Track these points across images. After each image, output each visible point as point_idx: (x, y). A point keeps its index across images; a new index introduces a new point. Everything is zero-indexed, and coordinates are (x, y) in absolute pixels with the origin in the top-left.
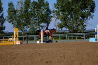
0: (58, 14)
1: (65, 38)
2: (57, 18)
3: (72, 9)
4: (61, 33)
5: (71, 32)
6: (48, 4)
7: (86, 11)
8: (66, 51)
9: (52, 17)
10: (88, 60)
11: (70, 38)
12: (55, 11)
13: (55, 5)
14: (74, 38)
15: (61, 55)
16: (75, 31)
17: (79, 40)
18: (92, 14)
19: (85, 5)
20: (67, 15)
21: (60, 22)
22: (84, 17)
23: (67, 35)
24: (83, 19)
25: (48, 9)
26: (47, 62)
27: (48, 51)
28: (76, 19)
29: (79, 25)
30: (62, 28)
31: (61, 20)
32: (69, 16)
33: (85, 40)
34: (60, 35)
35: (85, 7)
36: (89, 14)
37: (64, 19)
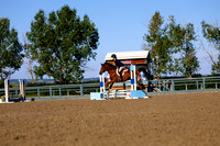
0: (34, 52)
1: (47, 94)
2: (33, 59)
3: (59, 42)
4: (41, 85)
5: (57, 83)
6: (15, 34)
7: (82, 46)
9: (23, 56)
11: (57, 94)
12: (30, 46)
13: (29, 35)
14: (64, 93)
16: (65, 82)
17: (74, 97)
18: (93, 51)
19: (81, 35)
20: (50, 53)
21: (38, 65)
23: (50, 87)
24: (79, 59)
25: (16, 43)
26: (17, 138)
28: (66, 60)
29: (71, 70)
30: (41, 75)
31: (40, 62)
32: (54, 55)
33: (83, 97)
34: (38, 88)
35: (81, 39)
36: (89, 52)
37: (45, 60)
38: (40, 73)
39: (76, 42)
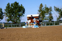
0: (7, 14)
1: (10, 26)
3: (14, 12)
4: (9, 24)
5: (13, 23)
6: (1, 10)
8: (11, 33)
11: (13, 26)
12: (6, 13)
13: (5, 10)
14: (15, 26)
15: (9, 35)
16: (16, 23)
17: (18, 27)
18: (23, 14)
20: (11, 15)
21: (8, 18)
22: (20, 16)
24: (19, 17)
25: (2, 12)
26: (2, 39)
27: (2, 33)
28: (16, 17)
29: (17, 20)
30: (9, 21)
31: (8, 17)
33: (21, 27)
34: (8, 25)
35: (20, 11)
36: (22, 14)
37: (10, 17)
39: (19, 12)
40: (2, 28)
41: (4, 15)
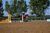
0: (31, 7)
1: (34, 19)
2: (30, 9)
3: (38, 4)
4: (33, 17)
5: (37, 16)
6: (26, 2)
7: (45, 6)
8: (35, 26)
9: (28, 8)
10: (46, 31)
11: (37, 19)
14: (39, 19)
15: (33, 28)
16: (40, 16)
18: (48, 7)
19: (45, 2)
20: (35, 8)
21: (32, 11)
22: (44, 8)
25: (26, 5)
26: (25, 32)
27: (26, 26)
28: (40, 10)
29: (41, 13)
30: (33, 14)
32: (37, 8)
33: (45, 21)
34: (32, 18)
36: (47, 7)
37: (34, 10)
38: (32, 13)
39: (43, 4)
40: (25, 21)
41: (28, 7)
